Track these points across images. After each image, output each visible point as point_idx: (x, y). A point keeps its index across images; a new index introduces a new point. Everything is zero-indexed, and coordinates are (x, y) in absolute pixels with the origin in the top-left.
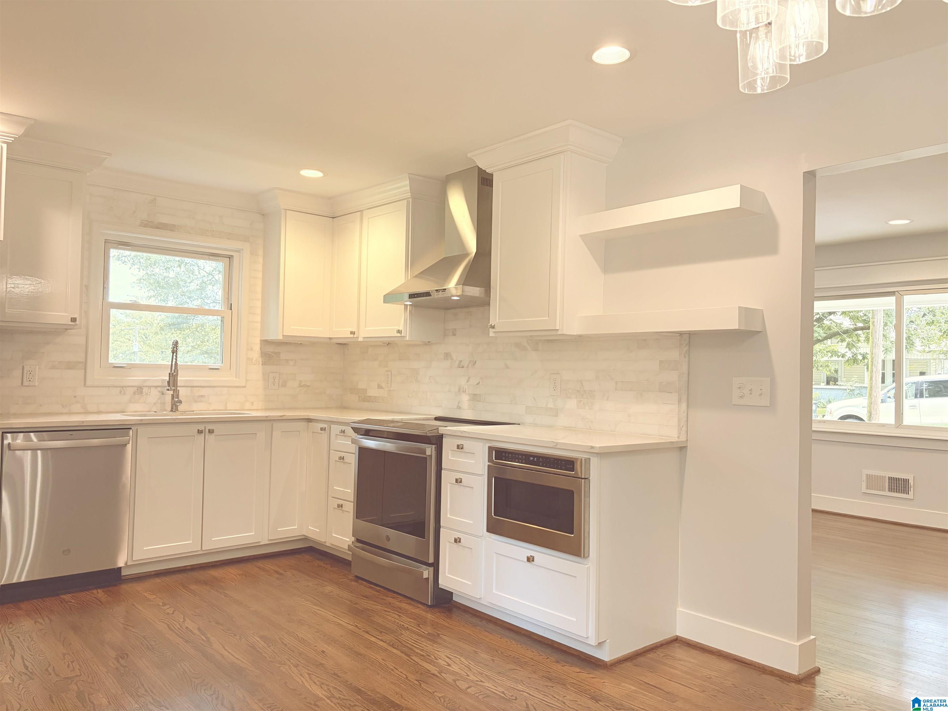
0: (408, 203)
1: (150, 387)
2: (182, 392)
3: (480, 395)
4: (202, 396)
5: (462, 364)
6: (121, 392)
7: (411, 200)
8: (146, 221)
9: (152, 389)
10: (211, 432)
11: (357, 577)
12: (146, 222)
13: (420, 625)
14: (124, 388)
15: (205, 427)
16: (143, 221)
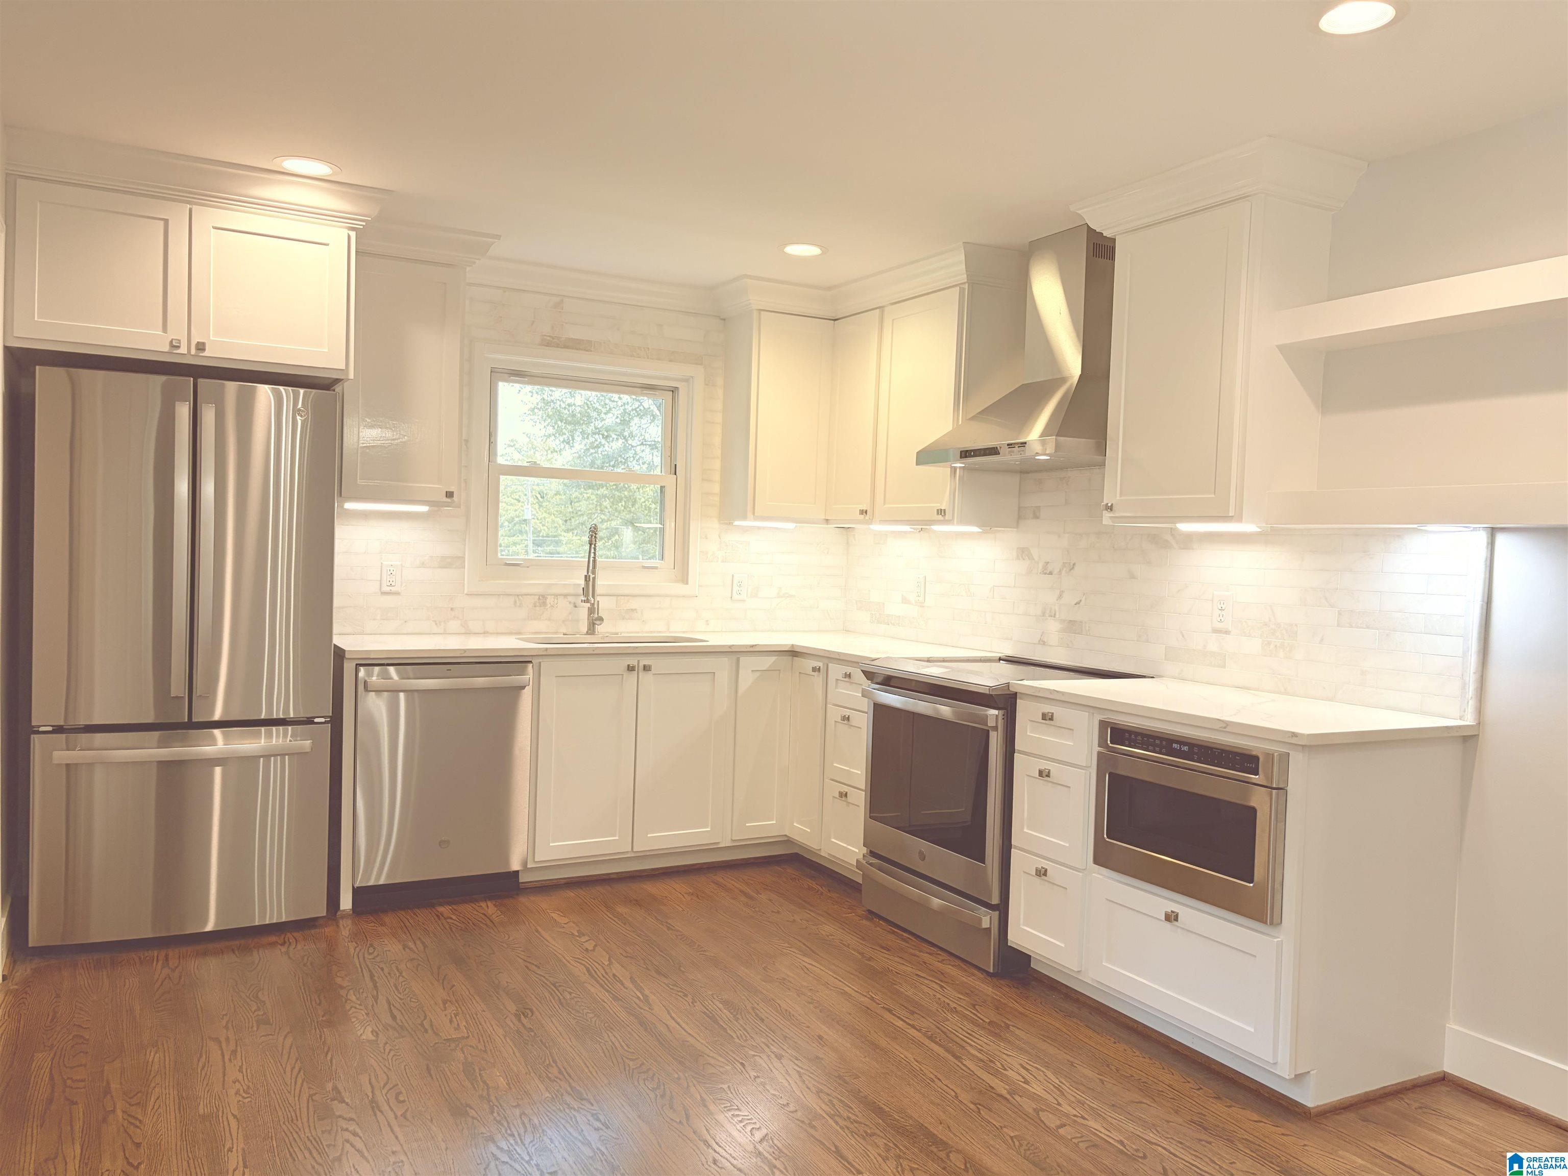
0: (962, 292)
1: (556, 595)
2: (605, 605)
3: (1081, 622)
4: (632, 609)
5: (1050, 568)
6: (515, 602)
7: (966, 286)
8: (549, 336)
9: (561, 599)
10: (647, 668)
11: (870, 912)
12: (549, 338)
13: (977, 1007)
14: (520, 597)
15: (638, 661)
16: (545, 337)
